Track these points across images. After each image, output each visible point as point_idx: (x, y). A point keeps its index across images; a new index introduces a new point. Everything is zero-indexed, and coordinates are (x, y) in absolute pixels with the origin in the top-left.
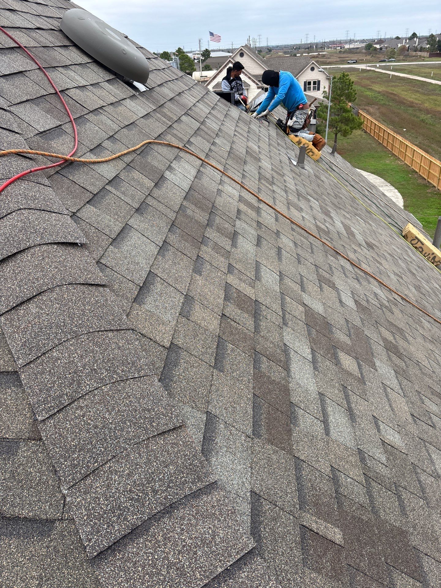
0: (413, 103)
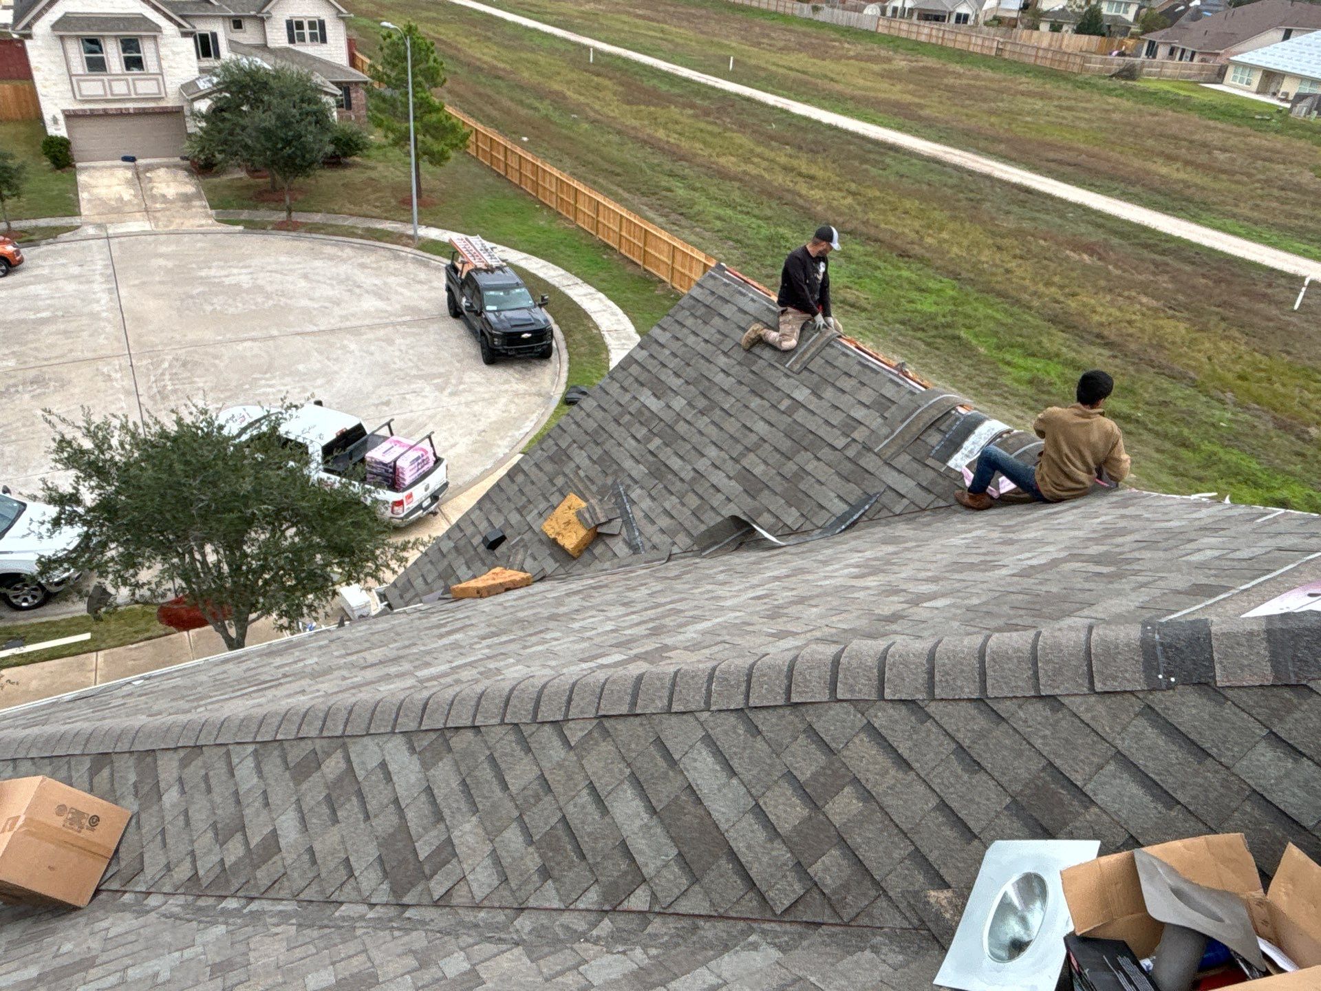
0: (496, 68)
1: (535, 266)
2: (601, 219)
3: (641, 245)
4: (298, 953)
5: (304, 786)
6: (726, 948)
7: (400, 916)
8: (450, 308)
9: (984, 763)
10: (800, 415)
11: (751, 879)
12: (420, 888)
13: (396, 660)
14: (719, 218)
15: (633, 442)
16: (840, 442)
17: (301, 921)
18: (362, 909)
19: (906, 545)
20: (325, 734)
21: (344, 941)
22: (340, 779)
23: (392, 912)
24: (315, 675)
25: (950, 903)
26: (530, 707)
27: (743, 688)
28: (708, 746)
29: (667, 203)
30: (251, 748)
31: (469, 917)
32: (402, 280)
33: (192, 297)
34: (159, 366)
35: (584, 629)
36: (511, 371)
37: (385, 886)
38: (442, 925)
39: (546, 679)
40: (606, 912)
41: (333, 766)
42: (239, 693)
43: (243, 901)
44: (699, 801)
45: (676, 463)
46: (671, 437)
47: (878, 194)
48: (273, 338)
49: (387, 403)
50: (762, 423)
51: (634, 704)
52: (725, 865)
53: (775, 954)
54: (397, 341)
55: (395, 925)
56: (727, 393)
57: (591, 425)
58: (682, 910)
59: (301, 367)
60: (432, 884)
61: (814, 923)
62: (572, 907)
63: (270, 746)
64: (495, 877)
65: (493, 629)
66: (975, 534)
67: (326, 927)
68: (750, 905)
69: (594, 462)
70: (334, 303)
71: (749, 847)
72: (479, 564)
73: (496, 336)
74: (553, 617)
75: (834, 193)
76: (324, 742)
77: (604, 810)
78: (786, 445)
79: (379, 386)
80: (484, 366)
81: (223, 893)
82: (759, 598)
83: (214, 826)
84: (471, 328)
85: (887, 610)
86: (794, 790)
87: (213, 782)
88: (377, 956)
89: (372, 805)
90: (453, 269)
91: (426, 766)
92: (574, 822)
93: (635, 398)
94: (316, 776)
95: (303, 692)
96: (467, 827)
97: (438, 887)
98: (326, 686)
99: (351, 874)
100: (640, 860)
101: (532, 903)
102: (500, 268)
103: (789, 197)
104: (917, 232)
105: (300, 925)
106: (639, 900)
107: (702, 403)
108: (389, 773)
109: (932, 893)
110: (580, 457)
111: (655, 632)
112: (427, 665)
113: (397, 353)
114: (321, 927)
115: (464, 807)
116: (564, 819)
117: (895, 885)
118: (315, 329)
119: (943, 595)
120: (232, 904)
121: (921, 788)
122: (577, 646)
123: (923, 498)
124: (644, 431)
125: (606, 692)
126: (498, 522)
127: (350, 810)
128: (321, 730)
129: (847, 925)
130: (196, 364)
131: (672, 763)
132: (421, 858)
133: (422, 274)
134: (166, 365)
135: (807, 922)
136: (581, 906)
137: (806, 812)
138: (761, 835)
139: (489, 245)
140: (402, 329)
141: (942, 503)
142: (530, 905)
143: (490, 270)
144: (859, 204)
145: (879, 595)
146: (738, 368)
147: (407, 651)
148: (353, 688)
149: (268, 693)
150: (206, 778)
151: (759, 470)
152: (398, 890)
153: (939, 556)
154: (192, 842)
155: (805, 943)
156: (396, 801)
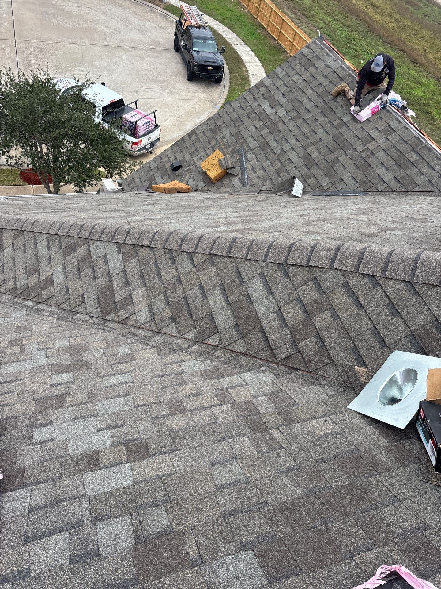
1: (222, 30)
2: (261, 9)
3: (279, 28)
4: (55, 330)
5: (68, 258)
6: (250, 369)
7: (103, 324)
8: (175, 46)
9: (402, 313)
10: (343, 130)
11: (269, 342)
12: (114, 314)
13: (120, 211)
14: (323, 20)
15: (254, 129)
16: (360, 148)
17: (59, 317)
18: (87, 317)
19: (382, 205)
20: (80, 236)
21: (76, 329)
22: (84, 258)
23: (100, 321)
24: (81, 210)
25: (365, 374)
26: (178, 242)
27: (286, 254)
28: (261, 278)
29: (297, 7)
30: (46, 236)
31: (134, 331)
32: (153, 25)
33: (48, 14)
34: (29, 48)
35: (212, 214)
36: (200, 87)
37: (98, 310)
38: (121, 332)
39: (188, 231)
40: (198, 342)
41: (82, 251)
42: (46, 211)
43: (35, 303)
44: (251, 302)
45: (273, 144)
46: (274, 129)
47: (410, 24)
48: (85, 44)
49: (137, 92)
50: (322, 130)
51: (229, 251)
52: (257, 333)
53: (272, 377)
54: (146, 59)
55: (100, 327)
56: (308, 111)
57: (234, 116)
58: (233, 349)
59: (97, 63)
60: (120, 313)
61: (294, 368)
62: (182, 337)
63: (55, 236)
64: (149, 316)
65: (168, 207)
66: (419, 206)
67: (70, 322)
68: (266, 353)
69: (232, 136)
70: (117, 31)
71: (271, 328)
72: (167, 177)
73: (196, 65)
74: (197, 207)
75: (387, 18)
76: (79, 239)
77: (205, 298)
78: (331, 144)
79: (134, 82)
80: (187, 81)
81: (26, 298)
82: (302, 215)
83: (26, 267)
84: (183, 58)
85: (368, 231)
86: (300, 307)
87: (28, 248)
88: (90, 339)
89: (97, 273)
90: (179, 23)
91: (125, 260)
92: (191, 300)
93: (260, 105)
94: (74, 254)
95: (74, 216)
96: (140, 292)
97: (122, 315)
98: (85, 215)
99: (84, 302)
100: (218, 323)
101: (164, 331)
102: (204, 27)
103: (362, 15)
104: (425, 50)
105: (58, 318)
106: (213, 340)
107: (293, 114)
108: (107, 260)
109: (357, 368)
110: (226, 132)
111: (246, 221)
112: (134, 215)
113: (145, 65)
114: (68, 321)
115: (140, 283)
116: (185, 297)
117: (339, 360)
118: (107, 44)
119: (399, 230)
120: (30, 303)
121: (365, 319)
122: (206, 221)
123: (395, 185)
124: (261, 124)
125: (216, 243)
126: (180, 158)
127: (87, 273)
128: (79, 234)
129: (310, 372)
130: (47, 51)
131: (242, 283)
132: (117, 301)
133: (164, 23)
134: (33, 49)
135: (291, 367)
136: (187, 337)
137: (303, 318)
138: (278, 323)
139: (200, 13)
140: (149, 52)
141: (404, 190)
142: (163, 332)
143: (198, 27)
144: (398, 27)
145: (365, 224)
146: (317, 97)
147: (126, 208)
148: (97, 218)
149: (57, 213)
150: (24, 246)
151: (315, 155)
152: (104, 313)
153: (398, 212)
154: (16, 273)
155: (288, 376)
156: (109, 273)
